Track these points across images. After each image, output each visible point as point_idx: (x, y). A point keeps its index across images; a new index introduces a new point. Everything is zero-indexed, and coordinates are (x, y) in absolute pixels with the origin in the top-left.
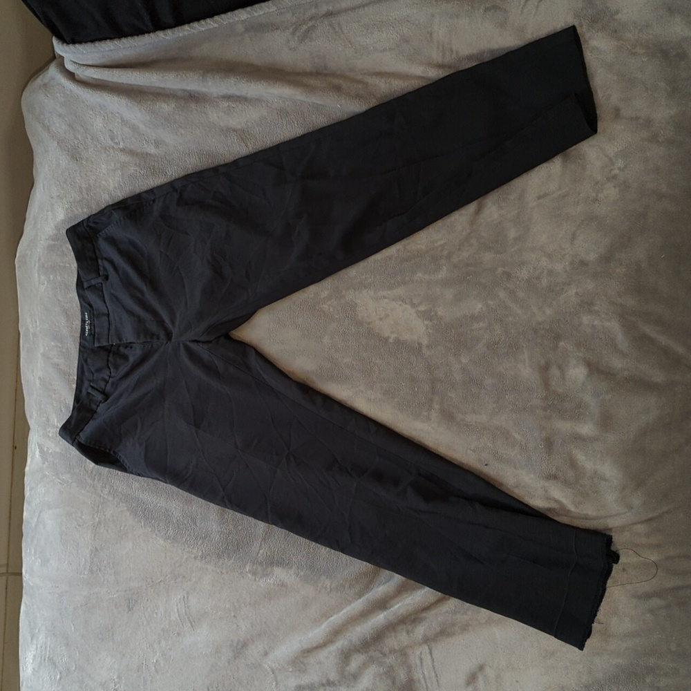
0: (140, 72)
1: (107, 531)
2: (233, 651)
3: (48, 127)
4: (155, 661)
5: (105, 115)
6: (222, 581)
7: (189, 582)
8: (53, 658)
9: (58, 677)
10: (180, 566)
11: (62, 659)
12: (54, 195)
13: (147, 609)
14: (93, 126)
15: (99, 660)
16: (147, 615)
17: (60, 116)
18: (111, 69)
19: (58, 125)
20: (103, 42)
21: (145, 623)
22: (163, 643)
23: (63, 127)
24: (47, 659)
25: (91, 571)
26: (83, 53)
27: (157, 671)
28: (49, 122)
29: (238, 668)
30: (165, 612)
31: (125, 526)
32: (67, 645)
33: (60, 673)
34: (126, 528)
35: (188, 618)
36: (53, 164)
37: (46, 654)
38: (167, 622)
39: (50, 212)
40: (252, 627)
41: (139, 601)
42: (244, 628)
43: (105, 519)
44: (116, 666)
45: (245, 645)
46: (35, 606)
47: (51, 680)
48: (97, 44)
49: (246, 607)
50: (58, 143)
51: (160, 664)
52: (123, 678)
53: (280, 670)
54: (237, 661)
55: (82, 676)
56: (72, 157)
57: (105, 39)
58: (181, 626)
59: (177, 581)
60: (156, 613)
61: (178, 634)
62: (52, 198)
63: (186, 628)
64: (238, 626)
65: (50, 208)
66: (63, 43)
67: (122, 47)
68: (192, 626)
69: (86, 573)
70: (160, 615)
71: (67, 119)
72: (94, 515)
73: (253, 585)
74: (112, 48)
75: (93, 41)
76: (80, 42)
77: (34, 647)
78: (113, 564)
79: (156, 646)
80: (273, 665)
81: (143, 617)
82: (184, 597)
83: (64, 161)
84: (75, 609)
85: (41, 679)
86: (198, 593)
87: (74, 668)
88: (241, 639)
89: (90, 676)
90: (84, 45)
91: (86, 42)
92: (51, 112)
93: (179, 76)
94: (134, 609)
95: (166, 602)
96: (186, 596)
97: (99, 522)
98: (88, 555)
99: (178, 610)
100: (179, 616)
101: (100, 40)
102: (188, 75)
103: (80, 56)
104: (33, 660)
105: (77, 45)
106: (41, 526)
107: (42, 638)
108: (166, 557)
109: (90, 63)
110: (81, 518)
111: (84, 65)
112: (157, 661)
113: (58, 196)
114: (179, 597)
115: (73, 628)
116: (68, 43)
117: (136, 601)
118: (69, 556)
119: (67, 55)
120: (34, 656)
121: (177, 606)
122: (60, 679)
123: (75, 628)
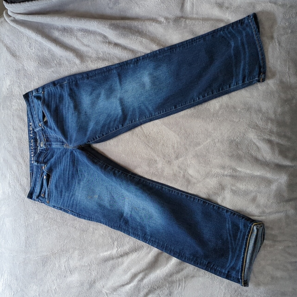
0: (41, 17)
1: (31, 229)
2: (89, 285)
3: (3, 41)
4: (54, 288)
5: (28, 36)
6: (83, 253)
7: (69, 254)
8: (10, 285)
9: (13, 294)
10: (64, 246)
11: (14, 286)
12: (5, 73)
13: (51, 265)
14: (22, 41)
15: (31, 286)
16: (51, 267)
17: (8, 36)
18: (28, 15)
19: (7, 40)
20: (24, 2)
21: (50, 271)
22: (58, 280)
23: (9, 41)
24: (8, 285)
25: (26, 246)
26: (15, 8)
27: (55, 293)
28: (3, 39)
29: (91, 293)
30: (59, 266)
31: (39, 227)
32: (17, 280)
33: (14, 292)
34: (39, 228)
35: (69, 269)
36: (4, 59)
37: (7, 283)
38: (60, 271)
39: (4, 81)
40: (97, 274)
41: (47, 261)
42: (94, 275)
43: (30, 223)
44: (38, 290)
45: (94, 282)
46: (3, 262)
47: (10, 295)
48: (22, 3)
49: (94, 265)
50: (7, 48)
51: (56, 290)
52: (41, 295)
53: (110, 294)
54: (91, 290)
55: (23, 294)
56: (13, 55)
57: (25, 1)
58: (66, 273)
59: (64, 253)
60: (55, 267)
61: (65, 276)
62: (4, 75)
63: (68, 274)
64: (91, 273)
65: (4, 79)
66: (7, 3)
67: (33, 5)
68: (71, 273)
69: (24, 248)
70: (56, 268)
71: (11, 38)
72: (25, 221)
73: (97, 255)
74: (29, 5)
75: (20, 2)
76: (14, 3)
77: (3, 279)
78: (35, 244)
79: (55, 281)
80: (107, 291)
81: (49, 269)
82: (67, 260)
83: (9, 57)
84: (19, 263)
85: (5, 294)
86: (73, 258)
87: (20, 290)
88: (93, 280)
89: (26, 294)
90: (15, 4)
91: (16, 3)
92: (4, 35)
93: (59, 19)
94: (45, 264)
95: (59, 262)
96: (68, 259)
97: (28, 225)
98: (24, 240)
99: (64, 266)
100: (65, 269)
101: (23, 2)
102: (63, 18)
103: (14, 9)
104: (2, 285)
105: (13, 4)
106: (4, 225)
107: (6, 276)
108: (57, 242)
109: (19, 12)
110: (20, 222)
111: (16, 13)
112: (55, 288)
113: (7, 74)
114: (65, 260)
115: (19, 272)
116: (9, 3)
117: (46, 261)
118: (16, 240)
119: (9, 8)
120: (3, 284)
121: (64, 264)
122: (14, 295)
123: (20, 272)
